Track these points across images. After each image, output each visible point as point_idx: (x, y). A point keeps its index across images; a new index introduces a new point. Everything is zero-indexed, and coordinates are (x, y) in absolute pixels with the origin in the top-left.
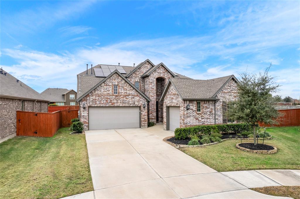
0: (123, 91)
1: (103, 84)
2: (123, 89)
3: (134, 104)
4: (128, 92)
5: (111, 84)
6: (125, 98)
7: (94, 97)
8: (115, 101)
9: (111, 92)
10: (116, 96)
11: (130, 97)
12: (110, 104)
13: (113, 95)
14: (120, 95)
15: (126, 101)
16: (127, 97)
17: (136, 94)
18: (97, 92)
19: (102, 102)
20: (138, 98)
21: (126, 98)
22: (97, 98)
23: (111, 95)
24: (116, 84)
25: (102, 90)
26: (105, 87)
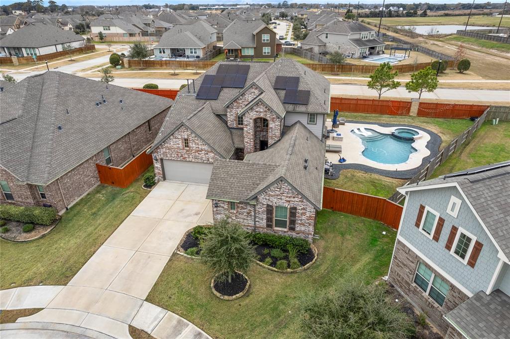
0: (194, 146)
1: (172, 137)
2: (194, 144)
3: (208, 160)
4: (200, 147)
5: (180, 137)
6: (197, 154)
7: (164, 150)
8: (186, 156)
9: (180, 145)
10: (187, 151)
11: (203, 152)
12: (181, 158)
13: (183, 149)
14: (192, 150)
15: (198, 156)
16: (200, 152)
17: (209, 150)
18: (166, 145)
19: (173, 156)
20: (213, 155)
21: (199, 154)
22: (167, 151)
23: (181, 149)
24: (186, 137)
25: (172, 143)
26: (174, 140)
